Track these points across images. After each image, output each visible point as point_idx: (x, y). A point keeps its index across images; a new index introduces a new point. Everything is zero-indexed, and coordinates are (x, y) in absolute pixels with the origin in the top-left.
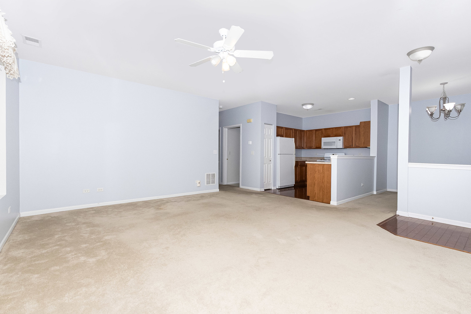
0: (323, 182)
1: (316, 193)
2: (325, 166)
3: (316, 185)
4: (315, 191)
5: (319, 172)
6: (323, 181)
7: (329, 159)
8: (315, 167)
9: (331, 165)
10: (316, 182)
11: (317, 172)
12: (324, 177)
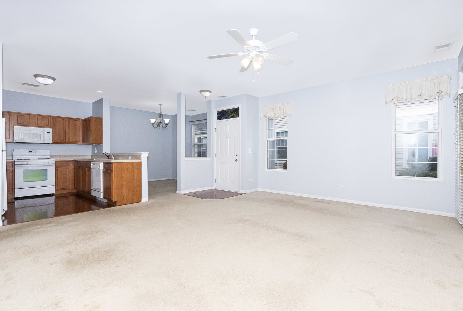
0: (132, 182)
1: (124, 195)
2: (135, 164)
3: (125, 186)
4: (123, 194)
5: (127, 171)
6: (133, 180)
7: (139, 157)
8: (123, 166)
9: (141, 162)
10: (125, 183)
11: (125, 172)
12: (133, 175)
